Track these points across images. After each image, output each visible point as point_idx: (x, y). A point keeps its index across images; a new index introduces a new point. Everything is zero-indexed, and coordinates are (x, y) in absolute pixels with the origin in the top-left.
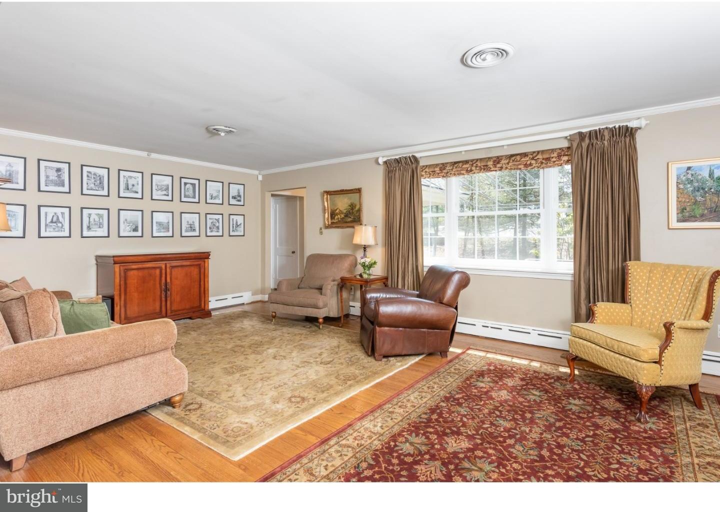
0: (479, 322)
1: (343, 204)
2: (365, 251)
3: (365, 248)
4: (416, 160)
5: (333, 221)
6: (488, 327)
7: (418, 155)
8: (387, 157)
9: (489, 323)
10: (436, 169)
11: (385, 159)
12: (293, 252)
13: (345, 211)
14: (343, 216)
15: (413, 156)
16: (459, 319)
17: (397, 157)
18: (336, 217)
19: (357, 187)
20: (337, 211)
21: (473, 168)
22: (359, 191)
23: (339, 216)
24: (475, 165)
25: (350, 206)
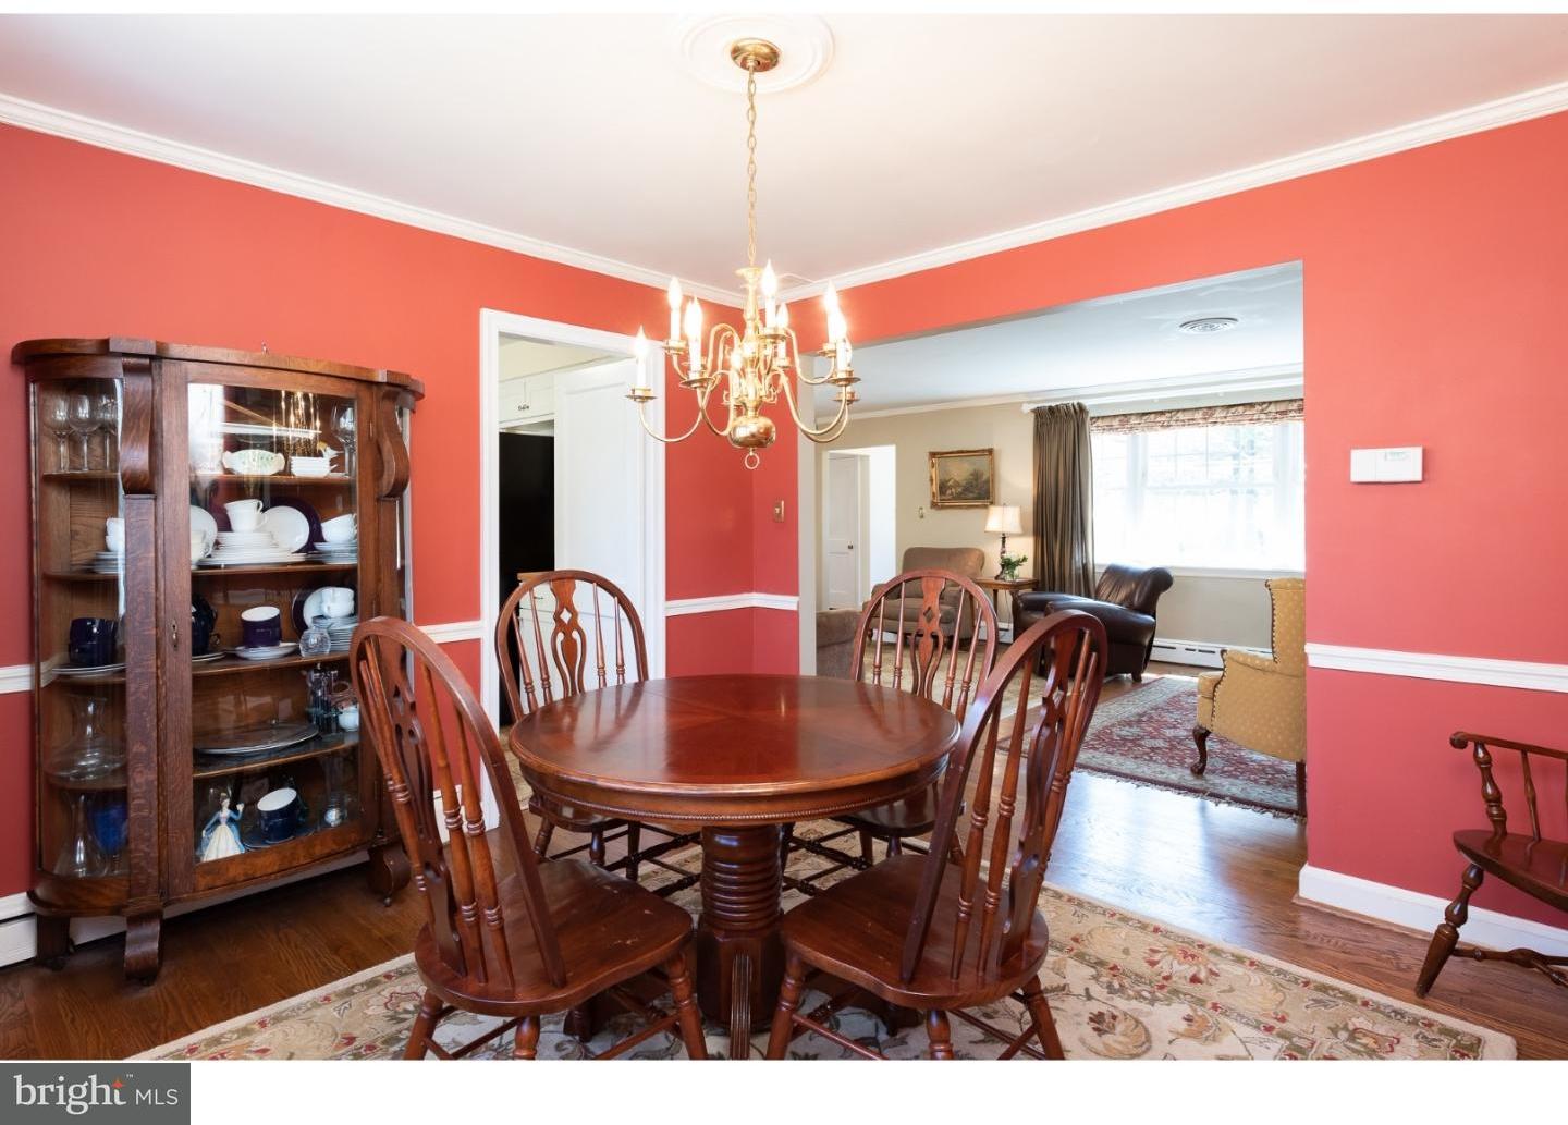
0: (1181, 644)
1: (960, 471)
2: (1004, 542)
3: (1004, 538)
4: (1081, 409)
5: (944, 497)
6: (1194, 650)
7: (1087, 403)
8: (1039, 402)
9: (1196, 645)
10: (1114, 423)
11: (1034, 406)
12: (851, 547)
13: (964, 483)
14: (960, 490)
15: (1080, 405)
16: (1156, 642)
17: (1053, 404)
18: (949, 492)
19: (987, 447)
20: (950, 483)
21: (1172, 423)
22: (990, 451)
23: (953, 490)
24: (1174, 418)
25: (972, 475)
